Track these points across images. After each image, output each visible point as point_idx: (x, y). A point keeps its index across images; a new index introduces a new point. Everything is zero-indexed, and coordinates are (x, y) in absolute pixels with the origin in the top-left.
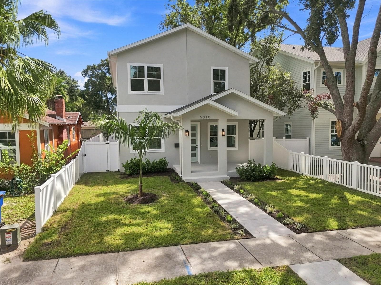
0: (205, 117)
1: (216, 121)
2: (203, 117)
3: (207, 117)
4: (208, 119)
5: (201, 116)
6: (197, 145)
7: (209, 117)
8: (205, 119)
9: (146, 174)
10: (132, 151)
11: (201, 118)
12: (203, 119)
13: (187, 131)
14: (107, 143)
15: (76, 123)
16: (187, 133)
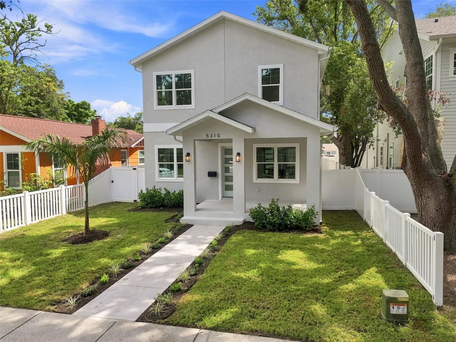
0: (213, 136)
1: (230, 141)
2: (210, 135)
3: (216, 136)
4: (217, 138)
5: (207, 135)
7: (219, 135)
8: (213, 138)
9: (161, 208)
10: (158, 179)
11: (207, 136)
12: (209, 138)
13: (188, 155)
14: (135, 169)
15: (133, 146)
16: (188, 158)
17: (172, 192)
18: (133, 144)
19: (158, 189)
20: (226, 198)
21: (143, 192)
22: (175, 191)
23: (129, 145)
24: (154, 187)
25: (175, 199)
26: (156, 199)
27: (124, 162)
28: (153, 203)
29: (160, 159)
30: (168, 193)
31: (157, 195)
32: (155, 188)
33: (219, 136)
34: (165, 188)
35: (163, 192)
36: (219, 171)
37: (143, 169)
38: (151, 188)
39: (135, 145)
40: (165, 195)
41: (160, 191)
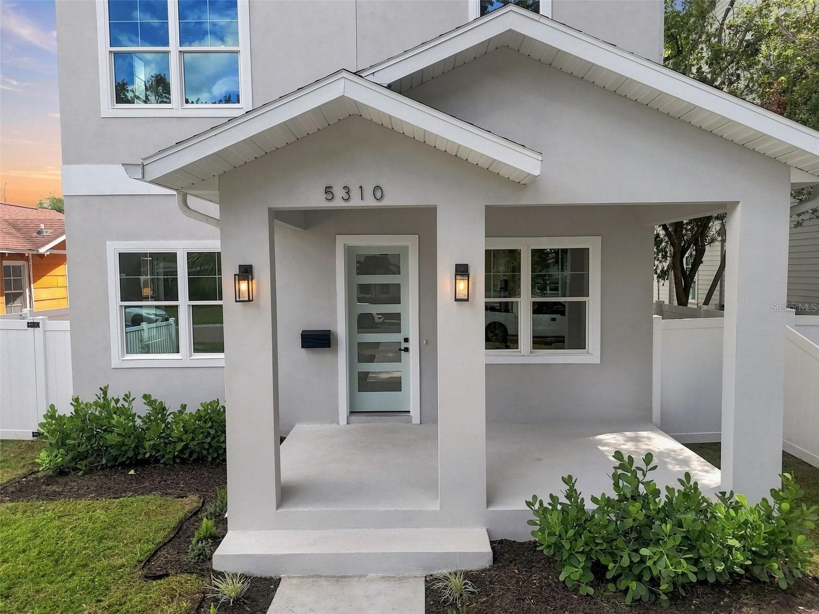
0: (355, 193)
2: (340, 192)
3: (368, 193)
4: (370, 202)
5: (328, 190)
6: (406, 340)
7: (378, 192)
8: (354, 203)
9: (132, 472)
10: (119, 357)
11: (330, 196)
12: (338, 203)
13: (246, 272)
14: (34, 325)
15: (42, 250)
16: (244, 286)
17: (173, 407)
18: (43, 245)
19: (117, 401)
20: (363, 418)
21: (60, 412)
22: (184, 407)
23: (29, 247)
24: (105, 393)
25: (184, 437)
26: (112, 439)
27: (14, 300)
28: (99, 452)
29: (130, 291)
30: (160, 410)
31: (114, 422)
32: (109, 396)
33: (379, 194)
34: (145, 397)
35: (141, 409)
36: (341, 330)
37: (66, 325)
38: (90, 397)
39: (52, 248)
40: (148, 419)
41: (126, 405)
